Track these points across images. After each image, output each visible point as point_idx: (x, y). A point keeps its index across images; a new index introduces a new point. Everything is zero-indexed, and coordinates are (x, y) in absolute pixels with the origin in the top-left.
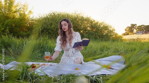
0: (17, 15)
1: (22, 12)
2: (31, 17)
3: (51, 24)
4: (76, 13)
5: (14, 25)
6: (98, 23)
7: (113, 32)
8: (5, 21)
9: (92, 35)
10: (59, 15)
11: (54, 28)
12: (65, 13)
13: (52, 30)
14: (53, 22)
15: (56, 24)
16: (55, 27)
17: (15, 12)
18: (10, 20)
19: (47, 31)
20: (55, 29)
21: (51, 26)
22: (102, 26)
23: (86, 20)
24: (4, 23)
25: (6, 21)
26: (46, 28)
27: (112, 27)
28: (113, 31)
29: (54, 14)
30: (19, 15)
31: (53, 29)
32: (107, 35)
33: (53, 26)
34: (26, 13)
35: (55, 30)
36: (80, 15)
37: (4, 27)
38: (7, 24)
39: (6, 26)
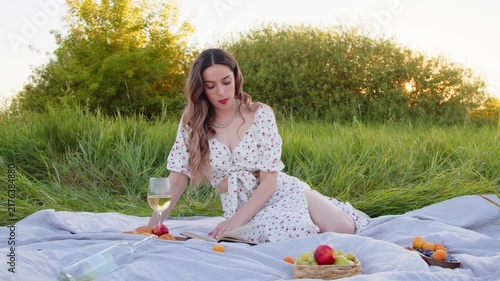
0: (143, 40)
1: (159, 28)
2: (189, 45)
3: (256, 68)
4: (344, 25)
5: (130, 73)
6: (421, 58)
7: (477, 93)
8: (102, 58)
9: (398, 102)
10: (283, 33)
11: (267, 80)
12: (306, 25)
14: (262, 60)
15: (272, 65)
16: (270, 77)
17: (136, 28)
18: (116, 56)
20: (270, 83)
21: (257, 71)
22: (436, 71)
23: (377, 50)
24: (100, 67)
25: (107, 60)
27: (476, 75)
28: (477, 88)
29: (266, 31)
30: (148, 39)
31: (263, 84)
32: (454, 102)
33: (262, 73)
34: (173, 31)
35: (268, 87)
36: (359, 33)
37: (101, 79)
38: (108, 70)
39: (105, 77)
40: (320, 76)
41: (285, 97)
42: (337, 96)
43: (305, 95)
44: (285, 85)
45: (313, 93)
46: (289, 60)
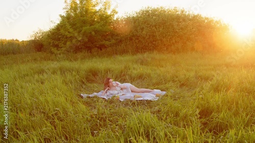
2: (115, 19)
3: (142, 29)
5: (93, 33)
8: (82, 27)
13: (144, 38)
16: (148, 34)
19: (138, 39)
20: (148, 36)
25: (84, 28)
26: (136, 35)
31: (145, 36)
33: (144, 32)
37: (82, 36)
38: (85, 32)
39: (84, 35)
40: (167, 32)
41: (154, 41)
42: (174, 41)
43: (161, 40)
44: (154, 36)
45: (164, 40)
46: (155, 26)
